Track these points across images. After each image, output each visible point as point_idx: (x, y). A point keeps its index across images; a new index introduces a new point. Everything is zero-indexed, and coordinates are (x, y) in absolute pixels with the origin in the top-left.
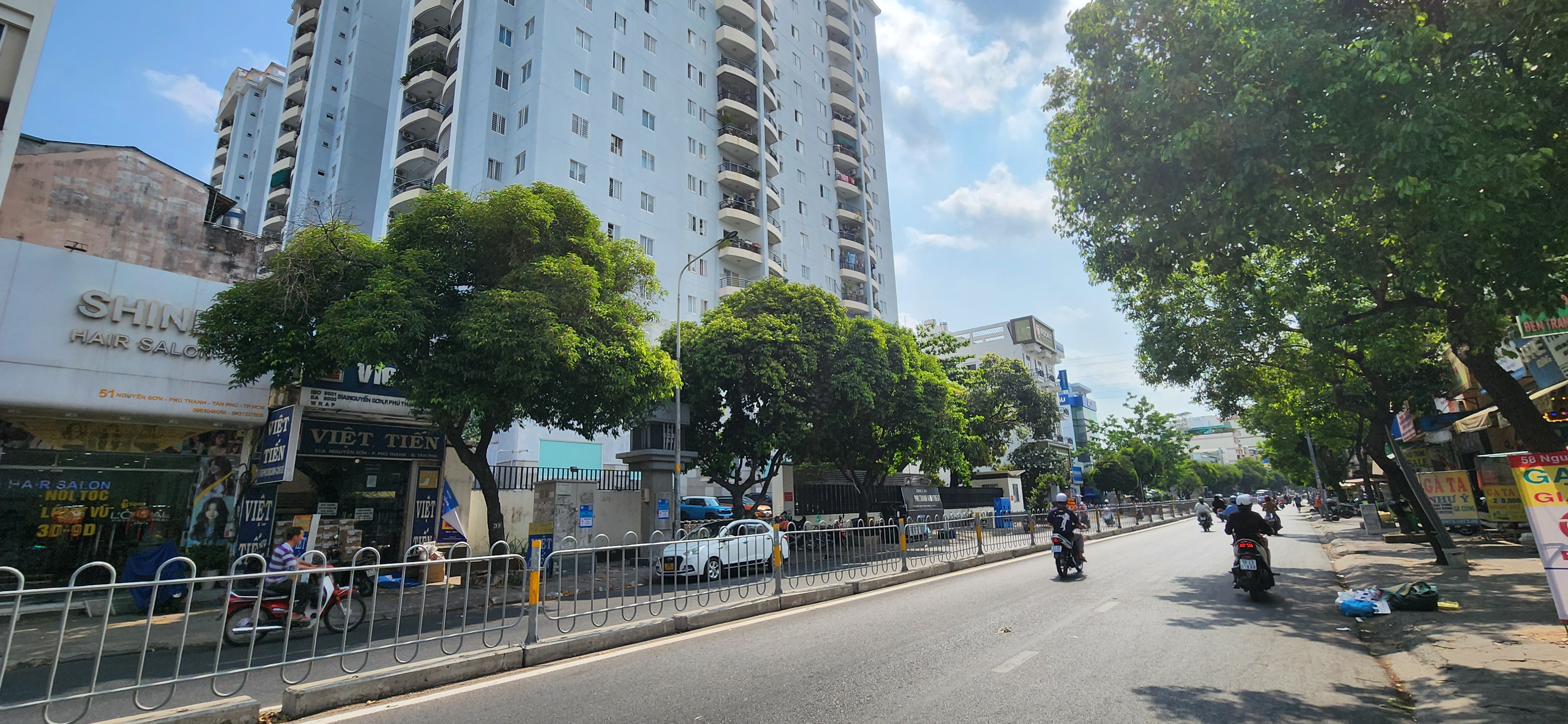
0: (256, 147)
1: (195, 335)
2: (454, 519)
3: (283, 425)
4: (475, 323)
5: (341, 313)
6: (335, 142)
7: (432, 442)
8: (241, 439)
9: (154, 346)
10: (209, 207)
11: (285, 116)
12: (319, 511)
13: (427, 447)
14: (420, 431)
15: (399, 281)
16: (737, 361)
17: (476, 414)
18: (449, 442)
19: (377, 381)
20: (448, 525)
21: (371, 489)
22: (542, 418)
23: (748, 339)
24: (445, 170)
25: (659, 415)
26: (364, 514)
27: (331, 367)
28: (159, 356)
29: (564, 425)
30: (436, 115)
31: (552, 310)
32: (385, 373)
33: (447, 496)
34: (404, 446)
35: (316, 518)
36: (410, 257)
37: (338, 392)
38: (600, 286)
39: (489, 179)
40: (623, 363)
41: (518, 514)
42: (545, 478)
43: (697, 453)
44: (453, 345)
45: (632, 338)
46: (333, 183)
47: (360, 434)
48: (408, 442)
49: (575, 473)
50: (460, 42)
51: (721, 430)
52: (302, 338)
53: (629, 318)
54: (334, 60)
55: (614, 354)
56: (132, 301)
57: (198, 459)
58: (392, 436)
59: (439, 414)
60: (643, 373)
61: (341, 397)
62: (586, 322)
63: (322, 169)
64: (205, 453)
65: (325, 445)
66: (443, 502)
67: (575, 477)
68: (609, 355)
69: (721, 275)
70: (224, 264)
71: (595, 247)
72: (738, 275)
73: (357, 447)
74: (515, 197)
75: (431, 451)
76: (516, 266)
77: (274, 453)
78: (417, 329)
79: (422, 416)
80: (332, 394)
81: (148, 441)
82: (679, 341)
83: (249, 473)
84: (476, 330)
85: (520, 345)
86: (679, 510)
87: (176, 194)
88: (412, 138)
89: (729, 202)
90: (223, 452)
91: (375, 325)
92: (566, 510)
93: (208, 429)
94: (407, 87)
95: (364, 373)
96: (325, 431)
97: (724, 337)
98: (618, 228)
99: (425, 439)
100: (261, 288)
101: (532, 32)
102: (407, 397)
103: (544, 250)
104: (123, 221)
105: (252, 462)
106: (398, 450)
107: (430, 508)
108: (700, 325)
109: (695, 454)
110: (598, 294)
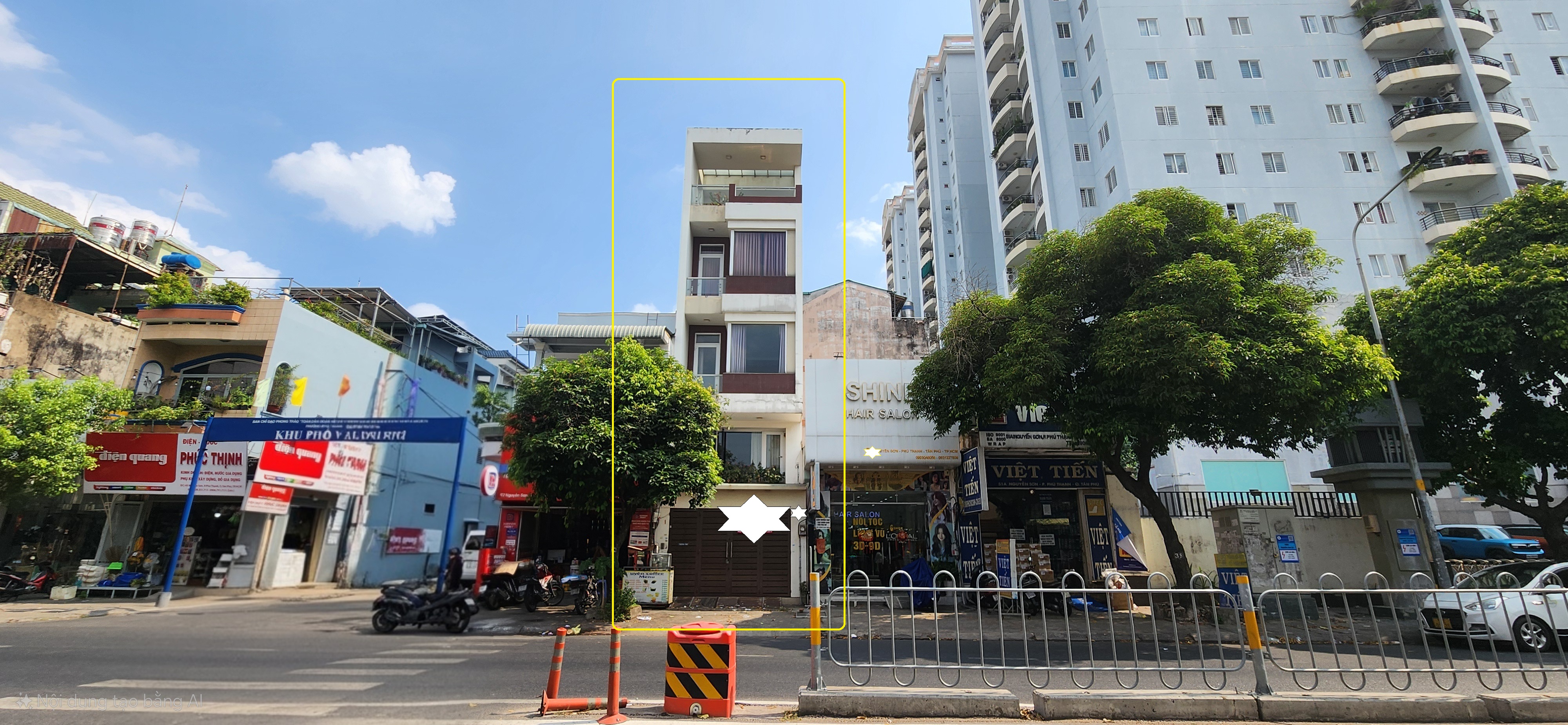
0: (908, 253)
1: (907, 401)
2: (1128, 545)
3: (973, 464)
4: (1110, 350)
5: (995, 367)
6: (955, 226)
7: (1091, 471)
8: (947, 477)
9: (887, 414)
10: (893, 307)
11: (919, 222)
12: (1012, 535)
13: (1088, 476)
14: (1079, 461)
15: (1034, 328)
16: (1495, 325)
17: (1130, 440)
18: (1108, 470)
19: (1033, 420)
20: (1124, 552)
21: (1048, 517)
22: (1203, 437)
23: (1507, 290)
24: (1043, 217)
25: (1367, 418)
26: (1049, 540)
27: (998, 413)
28: (891, 420)
29: (1232, 443)
30: (1024, 171)
31: (1188, 320)
32: (1038, 412)
33: (1118, 524)
34: (1067, 476)
35: (1013, 542)
36: (1038, 305)
37: (1006, 433)
38: (1242, 278)
39: (1085, 208)
40: (1296, 360)
41: (1197, 544)
42: (1221, 503)
43: (1449, 464)
44: (1093, 375)
45: (1302, 328)
46: (961, 261)
47: (1029, 467)
48: (1070, 472)
49: (1258, 497)
50: (1031, 98)
51: (1488, 429)
52: (972, 392)
53: (1290, 305)
54: (942, 163)
55: (1281, 352)
56: (870, 386)
57: (925, 494)
58: (1056, 468)
59: (1096, 444)
60: (1328, 369)
61: (1008, 436)
62: (1234, 323)
63: (951, 252)
64: (928, 489)
65: (1004, 478)
66: (1115, 529)
67: (1259, 501)
68: (1273, 355)
69: (1419, 213)
70: (909, 345)
71: (1224, 238)
72: (1453, 205)
73: (1029, 479)
74: (1120, 217)
75: (1092, 479)
76: (1139, 285)
77: (971, 487)
78: (1059, 368)
79: (1080, 446)
80: (1002, 435)
81: (896, 482)
82: (1375, 319)
83: (957, 504)
84: (1112, 357)
85: (1162, 363)
86: (1438, 544)
87: (874, 304)
88: (1010, 200)
89: (1407, 113)
90: (938, 489)
91: (1024, 371)
92: (1258, 540)
93: (927, 471)
94: (998, 158)
95: (1022, 413)
96: (1003, 467)
97: (1460, 296)
98: (1242, 205)
99: (1085, 469)
100: (938, 357)
101: (1094, 51)
102: (1062, 431)
103: (1165, 259)
104: (852, 331)
105: (958, 495)
106: (1062, 480)
107: (1104, 535)
108: (1405, 288)
109: (1447, 466)
110: (1242, 288)
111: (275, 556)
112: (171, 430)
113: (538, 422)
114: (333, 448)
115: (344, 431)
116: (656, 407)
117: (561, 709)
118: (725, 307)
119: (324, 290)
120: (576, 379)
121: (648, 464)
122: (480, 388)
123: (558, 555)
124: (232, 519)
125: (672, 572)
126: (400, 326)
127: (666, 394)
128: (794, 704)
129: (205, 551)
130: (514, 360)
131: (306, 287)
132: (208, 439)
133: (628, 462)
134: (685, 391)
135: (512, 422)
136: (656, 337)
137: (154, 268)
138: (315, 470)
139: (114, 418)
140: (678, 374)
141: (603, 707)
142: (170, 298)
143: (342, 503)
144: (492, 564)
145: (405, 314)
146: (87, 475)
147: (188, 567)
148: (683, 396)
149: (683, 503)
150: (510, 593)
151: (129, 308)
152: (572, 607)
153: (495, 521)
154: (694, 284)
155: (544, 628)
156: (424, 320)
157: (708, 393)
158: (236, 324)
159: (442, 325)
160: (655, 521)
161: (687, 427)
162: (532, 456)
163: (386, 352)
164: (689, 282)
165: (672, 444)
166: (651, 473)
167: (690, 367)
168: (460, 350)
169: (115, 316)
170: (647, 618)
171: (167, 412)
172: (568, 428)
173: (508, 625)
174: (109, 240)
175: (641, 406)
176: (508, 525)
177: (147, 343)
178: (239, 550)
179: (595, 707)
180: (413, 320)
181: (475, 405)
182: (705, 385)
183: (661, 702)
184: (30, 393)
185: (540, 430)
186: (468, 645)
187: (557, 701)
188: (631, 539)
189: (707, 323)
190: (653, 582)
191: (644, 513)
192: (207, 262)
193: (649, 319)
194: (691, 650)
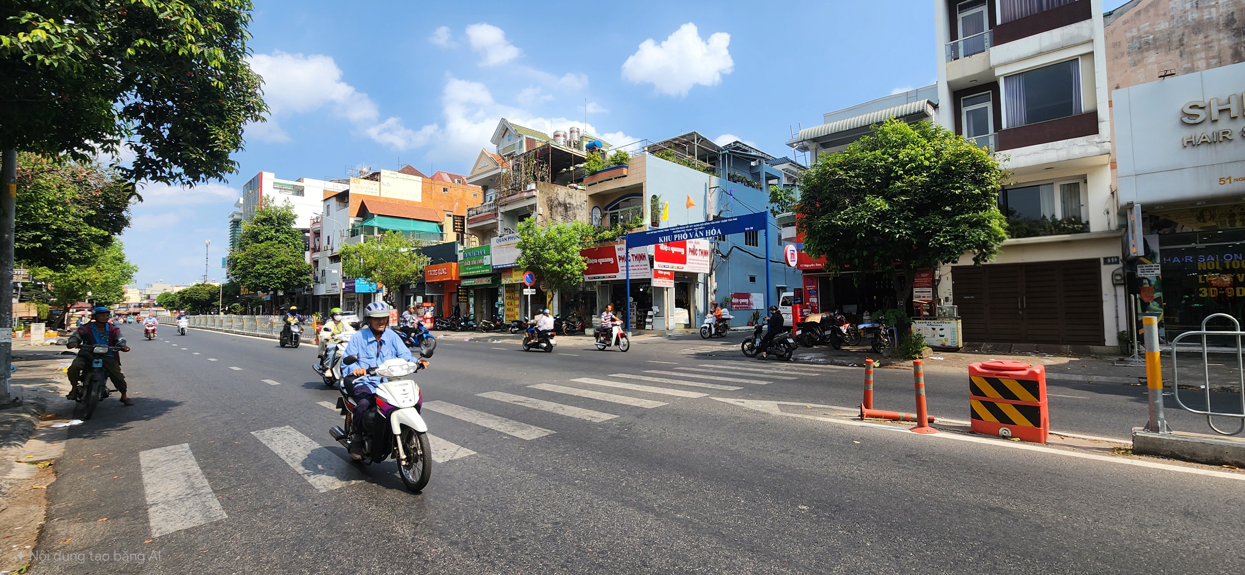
104: (1185, 40)
111: (672, 311)
112: (611, 243)
113: (821, 206)
114: (690, 244)
115: (693, 232)
116: (928, 176)
117: (877, 417)
118: (993, 62)
119: (665, 142)
120: (849, 165)
121: (926, 228)
122: (772, 189)
123: (852, 309)
124: (648, 292)
125: (960, 321)
126: (712, 155)
127: (937, 162)
128: (1128, 443)
129: (640, 310)
130: (793, 163)
131: (656, 142)
132: (628, 247)
133: (906, 229)
134: (957, 156)
135: (800, 209)
136: (919, 112)
137: (583, 153)
138: (681, 259)
139: (588, 241)
140: (947, 141)
141: (913, 420)
142: (594, 168)
143: (701, 279)
144: (802, 315)
145: (714, 146)
146: (585, 272)
147: (635, 319)
148: (956, 161)
149: (966, 260)
150: (819, 337)
151: (579, 181)
152: (870, 347)
153: (800, 285)
154: (954, 49)
155: (850, 362)
156: (725, 147)
157: (984, 153)
158: (626, 176)
159: (738, 148)
160: (937, 278)
161: (963, 190)
162: (821, 234)
163: (707, 175)
164: (949, 48)
165: (947, 208)
166: (930, 236)
167: (958, 130)
168: (753, 164)
169: (575, 185)
170: (939, 358)
171: (608, 234)
172: (847, 207)
173: (822, 358)
174: (562, 143)
175: (912, 178)
176: (809, 288)
177: (591, 196)
178: (655, 309)
179: (906, 419)
180: (719, 149)
181: (771, 202)
182: (980, 145)
183: (968, 423)
184: (555, 233)
185: (824, 212)
186: (796, 369)
187: (872, 411)
188: (915, 294)
189: (974, 84)
190: (941, 329)
191: (925, 272)
192: (605, 143)
193: (908, 97)
194: (996, 383)
